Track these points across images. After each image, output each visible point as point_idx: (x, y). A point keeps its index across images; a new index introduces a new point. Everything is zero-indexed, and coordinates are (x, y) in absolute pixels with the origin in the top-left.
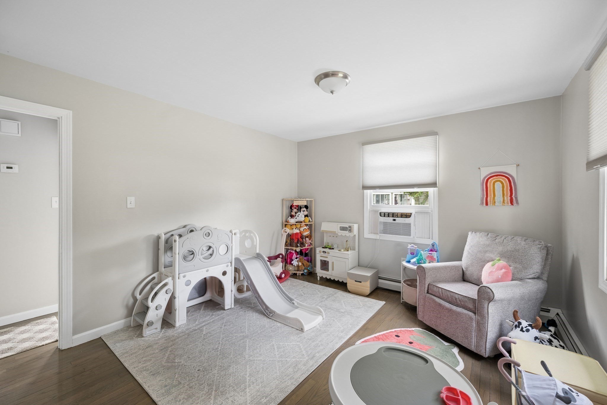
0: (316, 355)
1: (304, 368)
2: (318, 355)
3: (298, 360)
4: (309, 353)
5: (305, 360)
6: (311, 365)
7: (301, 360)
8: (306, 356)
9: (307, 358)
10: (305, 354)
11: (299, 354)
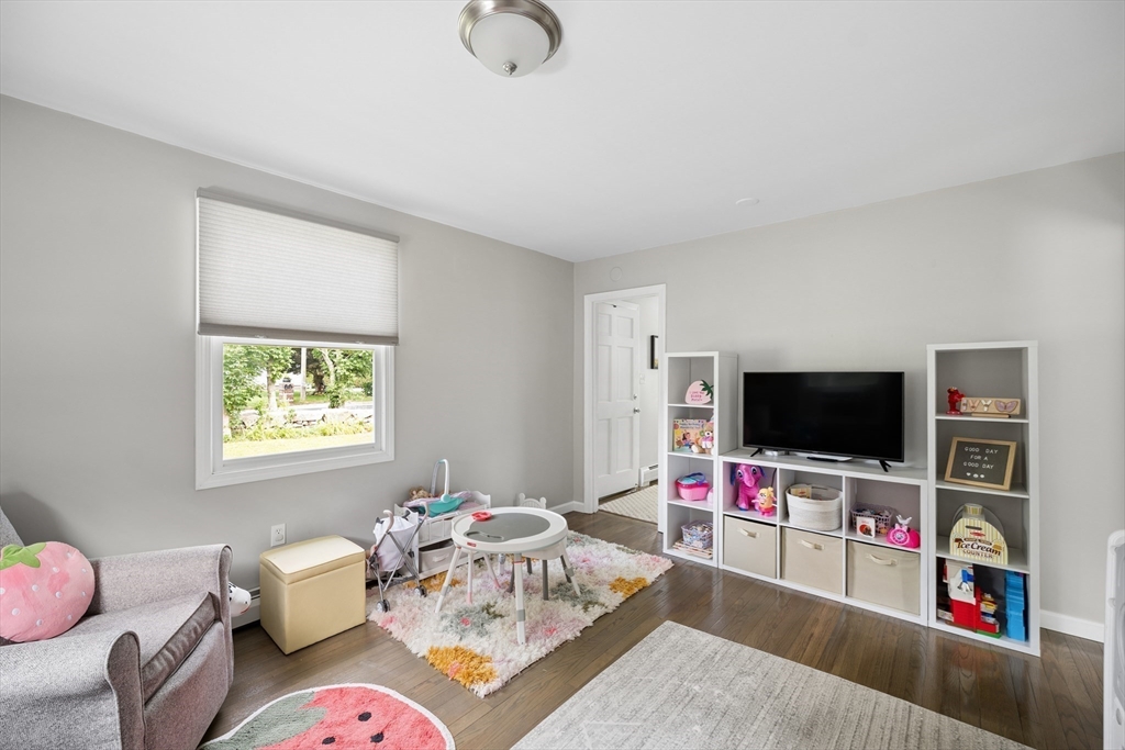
0: (560, 734)
1: (589, 702)
2: (556, 731)
3: (602, 722)
4: (576, 739)
5: (586, 721)
6: (574, 708)
7: (594, 722)
8: (585, 731)
9: (582, 725)
10: (586, 737)
11: (601, 737)
